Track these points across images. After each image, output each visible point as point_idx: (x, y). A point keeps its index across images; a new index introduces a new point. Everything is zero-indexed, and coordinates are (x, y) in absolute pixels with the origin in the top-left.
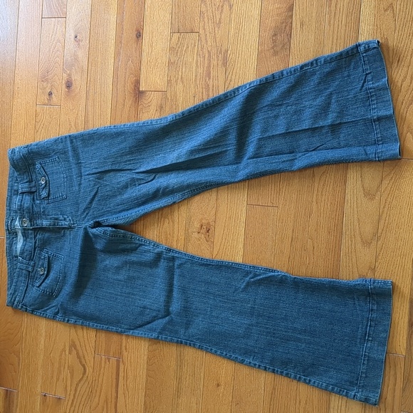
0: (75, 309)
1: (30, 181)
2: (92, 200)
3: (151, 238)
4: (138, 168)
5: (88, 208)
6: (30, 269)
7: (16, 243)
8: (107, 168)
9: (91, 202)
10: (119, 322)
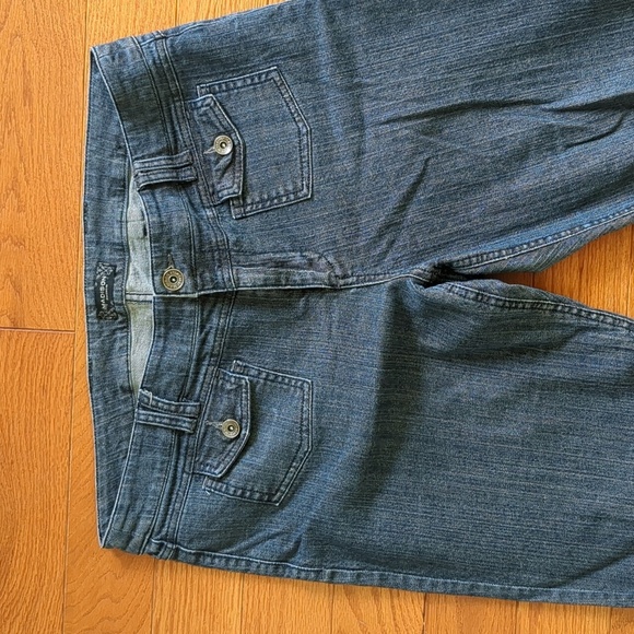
0: (361, 539)
1: (171, 151)
2: (408, 198)
3: (608, 307)
4: (561, 97)
5: (391, 226)
6: (185, 426)
7: (126, 348)
8: (456, 99)
9: (402, 208)
10: (512, 567)
